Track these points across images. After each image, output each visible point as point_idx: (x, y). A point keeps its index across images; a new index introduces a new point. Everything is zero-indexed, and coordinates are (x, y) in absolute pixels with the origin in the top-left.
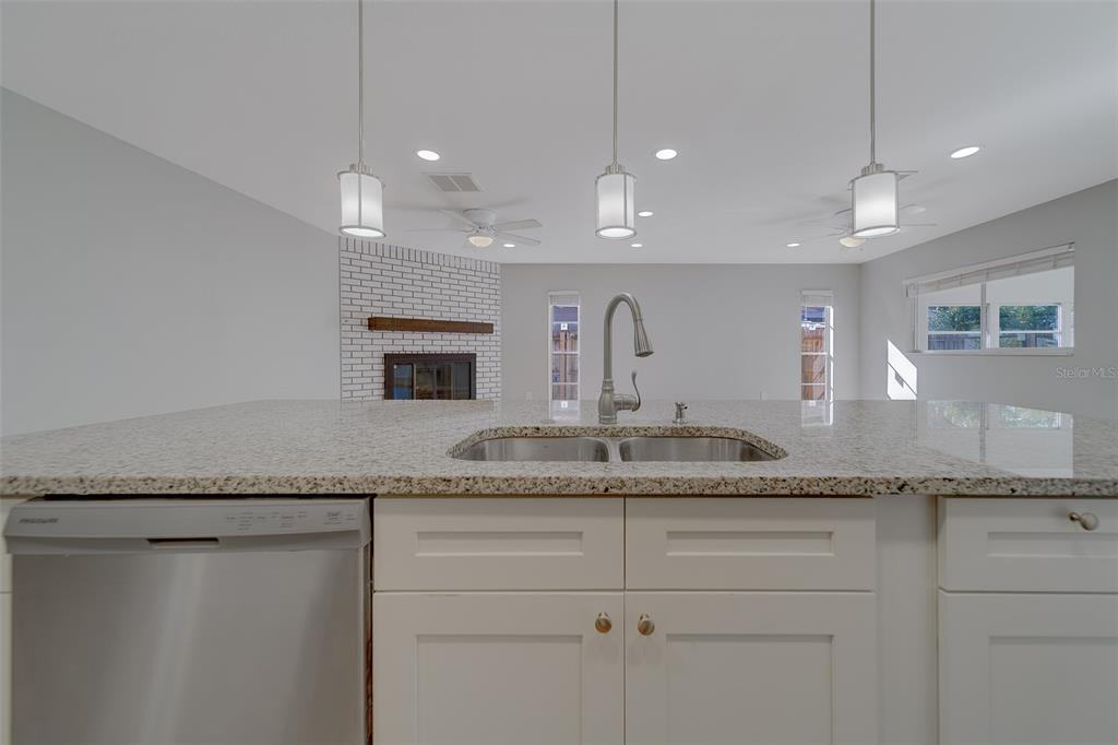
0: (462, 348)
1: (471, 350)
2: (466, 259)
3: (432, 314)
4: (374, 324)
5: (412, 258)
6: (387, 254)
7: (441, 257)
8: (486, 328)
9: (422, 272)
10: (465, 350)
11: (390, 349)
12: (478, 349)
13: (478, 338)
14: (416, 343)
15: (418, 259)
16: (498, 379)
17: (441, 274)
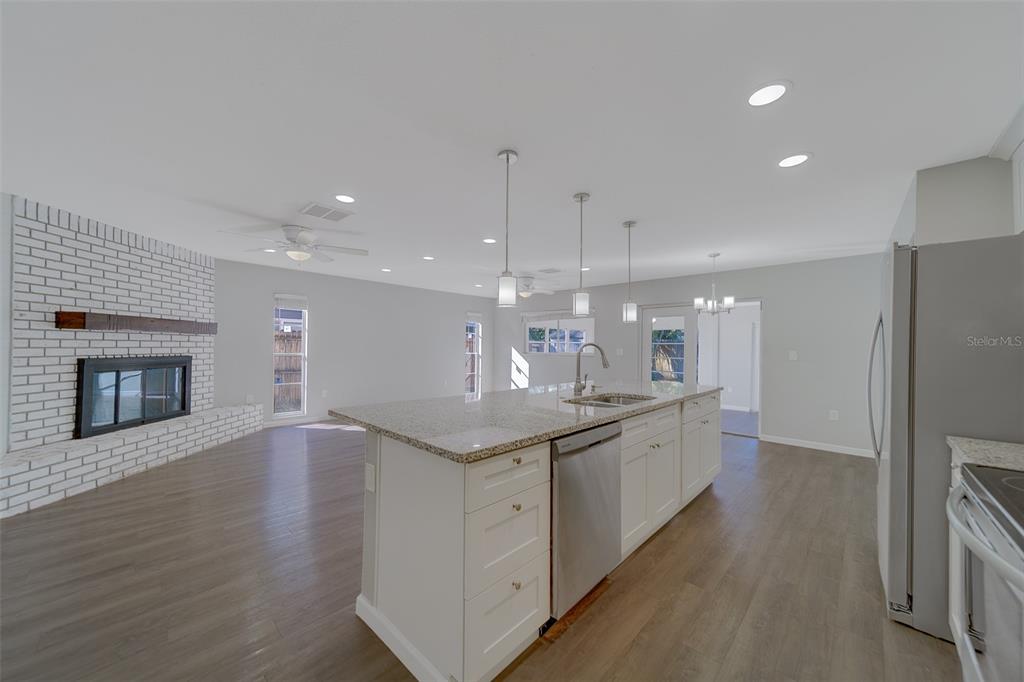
0: (174, 351)
1: (184, 352)
2: (180, 248)
3: (140, 309)
4: (64, 320)
5: (117, 239)
6: (84, 229)
7: (152, 242)
8: (209, 328)
9: (129, 257)
10: (177, 352)
11: (83, 354)
12: (191, 350)
13: (192, 338)
14: (119, 344)
15: (125, 242)
16: (212, 384)
17: (152, 263)
